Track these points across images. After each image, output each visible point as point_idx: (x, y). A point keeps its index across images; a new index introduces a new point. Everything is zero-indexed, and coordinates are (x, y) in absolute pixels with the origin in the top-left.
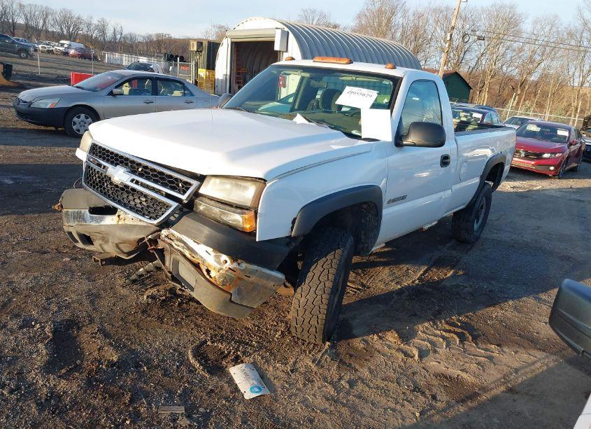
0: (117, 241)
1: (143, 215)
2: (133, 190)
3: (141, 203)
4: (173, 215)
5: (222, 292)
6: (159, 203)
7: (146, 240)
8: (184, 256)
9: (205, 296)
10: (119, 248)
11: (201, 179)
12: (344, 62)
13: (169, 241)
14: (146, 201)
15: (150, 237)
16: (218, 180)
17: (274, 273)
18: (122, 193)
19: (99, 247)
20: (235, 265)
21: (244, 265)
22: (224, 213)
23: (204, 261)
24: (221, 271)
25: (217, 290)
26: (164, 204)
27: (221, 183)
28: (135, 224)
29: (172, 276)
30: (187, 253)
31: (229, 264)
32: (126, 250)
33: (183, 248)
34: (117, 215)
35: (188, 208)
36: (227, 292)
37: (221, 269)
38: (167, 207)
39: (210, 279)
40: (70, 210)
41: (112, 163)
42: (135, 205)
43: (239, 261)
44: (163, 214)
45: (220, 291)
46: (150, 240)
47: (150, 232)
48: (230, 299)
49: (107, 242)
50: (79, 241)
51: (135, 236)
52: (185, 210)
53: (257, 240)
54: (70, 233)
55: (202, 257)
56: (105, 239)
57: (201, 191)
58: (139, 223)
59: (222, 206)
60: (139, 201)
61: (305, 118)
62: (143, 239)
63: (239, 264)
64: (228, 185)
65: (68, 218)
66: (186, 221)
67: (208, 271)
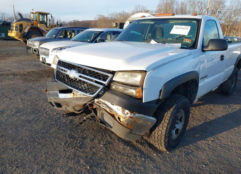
0: (73, 106)
1: (86, 93)
2: (80, 80)
3: (85, 87)
4: (101, 92)
5: (127, 129)
6: (94, 86)
7: (88, 104)
8: (107, 111)
9: (118, 130)
10: (74, 109)
11: (113, 73)
12: (171, 15)
13: (99, 104)
14: (87, 86)
15: (89, 103)
16: (121, 73)
17: (151, 118)
18: (75, 83)
19: (65, 109)
20: (132, 115)
21: (137, 115)
22: (126, 89)
23: (117, 114)
24: (126, 118)
25: (124, 128)
26: (96, 87)
27: (123, 74)
28: (82, 97)
29: (101, 121)
30: (108, 110)
31: (129, 115)
32: (78, 109)
33: (106, 107)
34: (73, 93)
35: (107, 88)
36: (129, 128)
37: (126, 117)
38: (98, 88)
39: (121, 122)
40: (50, 92)
41: (69, 69)
42: (82, 88)
43: (134, 113)
44: (96, 92)
45: (126, 128)
46: (90, 105)
47: (89, 101)
48: (130, 132)
49: (68, 106)
50: (55, 106)
51: (82, 103)
52: (106, 89)
53: (143, 102)
54: (51, 103)
55: (115, 112)
56: (68, 105)
57: (114, 79)
58: (83, 96)
59: (125, 86)
60: (84, 86)
61: (156, 41)
62: (86, 104)
63: (134, 114)
64: (126, 75)
65: (50, 96)
66: (107, 94)
67: (119, 118)
